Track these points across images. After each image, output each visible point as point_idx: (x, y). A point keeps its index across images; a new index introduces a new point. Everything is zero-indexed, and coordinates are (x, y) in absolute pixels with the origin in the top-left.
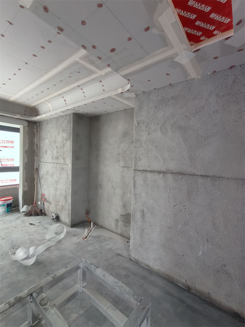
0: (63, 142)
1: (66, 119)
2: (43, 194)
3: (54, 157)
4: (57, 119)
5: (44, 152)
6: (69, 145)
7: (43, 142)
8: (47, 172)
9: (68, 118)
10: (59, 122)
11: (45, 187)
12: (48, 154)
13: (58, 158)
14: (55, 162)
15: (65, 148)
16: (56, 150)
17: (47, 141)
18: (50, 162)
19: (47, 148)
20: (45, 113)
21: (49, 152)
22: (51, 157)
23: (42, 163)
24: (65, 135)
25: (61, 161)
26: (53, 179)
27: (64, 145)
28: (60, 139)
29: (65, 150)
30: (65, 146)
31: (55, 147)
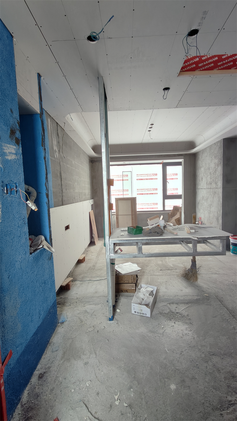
0: (215, 167)
1: (218, 146)
2: (200, 217)
3: (208, 183)
4: (210, 147)
5: (201, 180)
6: (220, 170)
7: (200, 171)
8: (203, 197)
9: (219, 144)
10: (212, 149)
11: (201, 211)
12: (203, 181)
13: (211, 184)
14: (209, 188)
15: (217, 173)
16: (210, 176)
17: (202, 169)
18: (205, 188)
19: (202, 175)
20: (200, 144)
21: (204, 179)
22: (206, 183)
23: (198, 190)
24: (216, 161)
25: (214, 185)
26: (207, 203)
27: (216, 170)
28: (212, 165)
29: (217, 175)
30: (217, 172)
31: (209, 174)
